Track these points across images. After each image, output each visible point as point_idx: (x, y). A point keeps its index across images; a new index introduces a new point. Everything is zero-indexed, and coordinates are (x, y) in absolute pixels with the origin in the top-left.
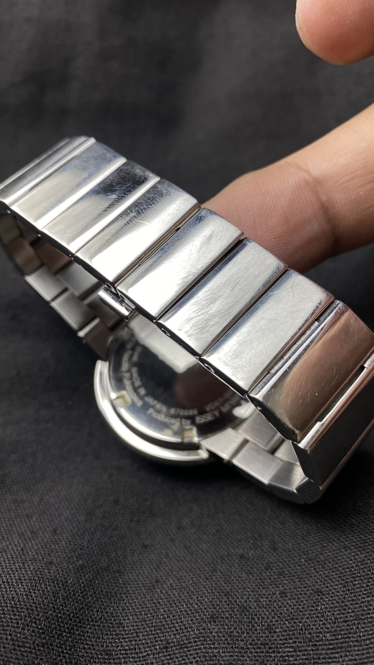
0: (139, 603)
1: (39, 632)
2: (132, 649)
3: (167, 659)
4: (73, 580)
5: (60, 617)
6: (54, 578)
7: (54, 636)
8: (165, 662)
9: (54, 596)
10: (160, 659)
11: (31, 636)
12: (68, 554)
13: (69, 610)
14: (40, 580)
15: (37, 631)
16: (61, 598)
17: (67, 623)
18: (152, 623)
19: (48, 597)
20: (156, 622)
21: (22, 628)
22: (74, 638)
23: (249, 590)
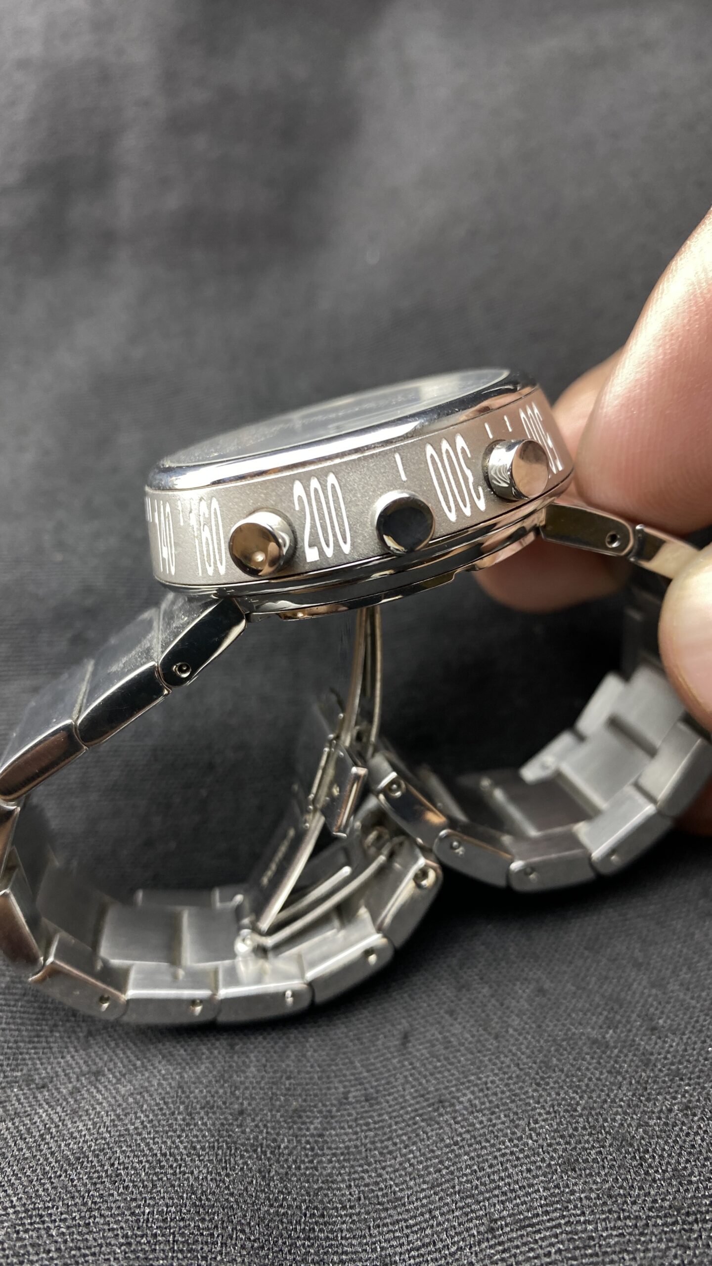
0: (420, 1150)
1: (252, 1246)
2: (428, 1244)
3: (498, 1252)
4: (289, 1141)
5: (284, 1214)
6: (255, 1143)
7: (281, 1250)
8: (496, 1258)
9: (264, 1178)
10: (484, 1253)
11: (241, 1256)
12: (266, 1090)
13: (296, 1199)
14: (231, 1147)
15: (250, 1245)
16: (277, 1180)
17: (298, 1223)
18: (454, 1187)
19: (252, 1181)
20: (460, 1183)
21: (222, 1244)
22: (318, 1246)
23: (622, 1103)
